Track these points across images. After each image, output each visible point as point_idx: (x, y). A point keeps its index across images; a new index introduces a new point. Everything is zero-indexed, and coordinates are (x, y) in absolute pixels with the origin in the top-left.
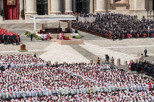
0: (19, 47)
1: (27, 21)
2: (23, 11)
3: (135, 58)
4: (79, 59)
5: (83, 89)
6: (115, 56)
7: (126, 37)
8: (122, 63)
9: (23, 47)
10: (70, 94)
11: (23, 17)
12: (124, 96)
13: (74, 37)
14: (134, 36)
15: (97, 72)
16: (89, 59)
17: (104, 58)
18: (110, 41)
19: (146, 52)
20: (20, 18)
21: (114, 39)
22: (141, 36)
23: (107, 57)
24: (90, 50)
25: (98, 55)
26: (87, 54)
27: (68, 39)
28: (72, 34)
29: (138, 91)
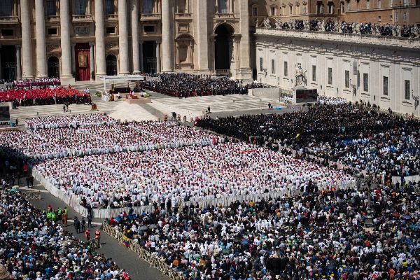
0: (91, 106)
1: (97, 81)
2: (93, 73)
3: (200, 115)
4: (148, 116)
5: (151, 146)
6: (181, 113)
7: (192, 95)
8: (188, 120)
9: (94, 107)
10: (139, 151)
11: (94, 78)
12: (191, 151)
13: (142, 96)
14: (199, 94)
15: (165, 129)
16: (157, 116)
17: (172, 115)
18: (176, 99)
19: (209, 109)
20: (91, 79)
21: (180, 97)
22: (205, 94)
23: (174, 114)
24: (157, 108)
25: (165, 113)
26: (154, 112)
27: (136, 98)
28: (140, 93)
29: (203, 146)
